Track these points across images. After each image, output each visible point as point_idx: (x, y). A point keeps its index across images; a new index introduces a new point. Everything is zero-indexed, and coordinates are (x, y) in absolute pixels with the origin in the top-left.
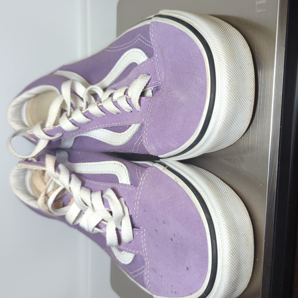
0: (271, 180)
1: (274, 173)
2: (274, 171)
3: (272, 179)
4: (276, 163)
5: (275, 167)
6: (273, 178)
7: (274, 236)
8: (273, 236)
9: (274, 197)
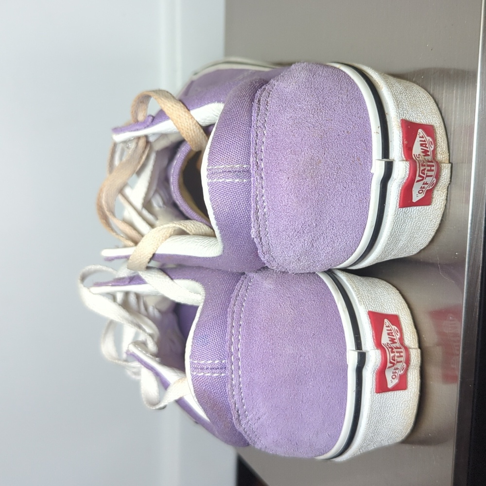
0: (474, 246)
1: (478, 234)
2: (478, 230)
3: (475, 243)
4: (481, 218)
5: (480, 224)
6: (477, 242)
7: (478, 339)
8: (476, 340)
9: (478, 273)
